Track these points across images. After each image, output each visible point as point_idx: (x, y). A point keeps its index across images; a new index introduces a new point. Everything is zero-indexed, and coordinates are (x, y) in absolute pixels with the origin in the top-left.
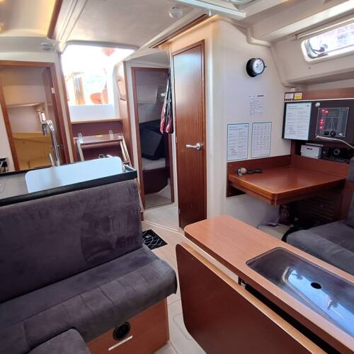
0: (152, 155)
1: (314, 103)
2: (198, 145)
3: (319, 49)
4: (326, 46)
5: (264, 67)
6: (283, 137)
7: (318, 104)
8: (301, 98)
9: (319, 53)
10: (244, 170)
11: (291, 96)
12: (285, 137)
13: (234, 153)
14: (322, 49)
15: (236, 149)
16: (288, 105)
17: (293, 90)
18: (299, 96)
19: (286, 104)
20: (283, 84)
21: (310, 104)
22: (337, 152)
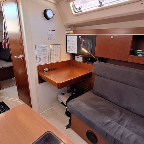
0: (8, 59)
1: (78, 36)
2: (21, 56)
3: (78, 8)
4: (81, 7)
5: (54, 15)
6: (66, 52)
7: (80, 37)
8: (73, 33)
9: (79, 10)
10: (47, 69)
11: (68, 32)
12: (67, 52)
13: (41, 60)
14: (80, 8)
15: (42, 58)
16: (67, 36)
17: (70, 29)
18: (72, 32)
19: (67, 35)
20: (64, 25)
21: (77, 36)
22: (89, 59)
